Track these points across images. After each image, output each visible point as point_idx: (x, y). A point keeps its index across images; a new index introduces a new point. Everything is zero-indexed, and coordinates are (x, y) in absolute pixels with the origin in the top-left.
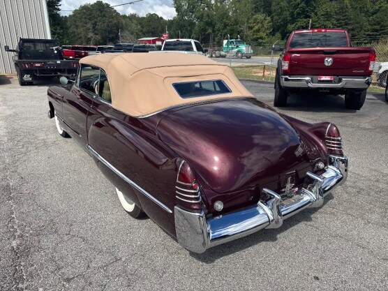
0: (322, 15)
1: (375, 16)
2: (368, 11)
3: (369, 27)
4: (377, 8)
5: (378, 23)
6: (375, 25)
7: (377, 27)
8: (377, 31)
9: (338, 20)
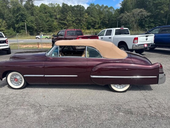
0: (30, 21)
1: (48, 23)
2: (45, 21)
3: (47, 27)
4: (48, 20)
5: (50, 25)
6: (49, 26)
7: (50, 27)
8: (50, 28)
9: (36, 24)
